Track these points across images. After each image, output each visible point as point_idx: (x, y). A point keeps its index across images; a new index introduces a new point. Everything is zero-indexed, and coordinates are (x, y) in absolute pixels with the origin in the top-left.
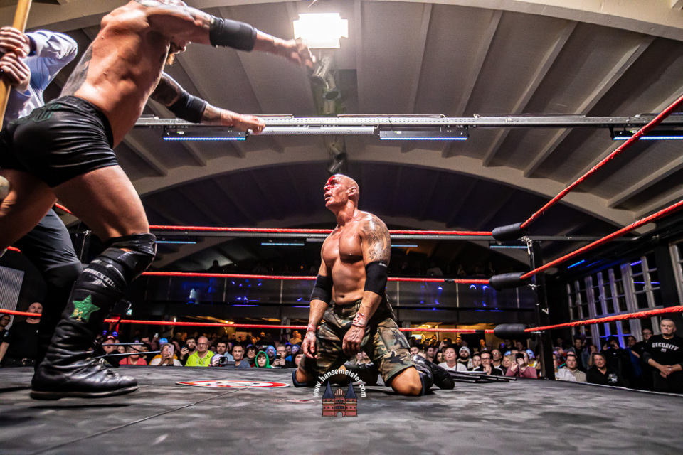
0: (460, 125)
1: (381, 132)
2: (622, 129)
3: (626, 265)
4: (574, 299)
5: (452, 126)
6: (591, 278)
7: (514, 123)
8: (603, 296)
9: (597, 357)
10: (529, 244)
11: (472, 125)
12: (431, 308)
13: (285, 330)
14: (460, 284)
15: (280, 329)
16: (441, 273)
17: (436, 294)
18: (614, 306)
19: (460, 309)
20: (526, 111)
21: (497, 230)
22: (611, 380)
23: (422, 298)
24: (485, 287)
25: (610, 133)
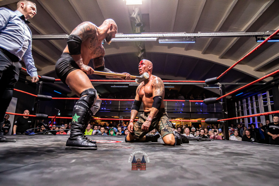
0: (192, 37)
1: (159, 40)
2: (261, 37)
3: (260, 94)
4: (238, 108)
5: (189, 37)
6: (245, 100)
7: (215, 35)
8: (250, 107)
9: (247, 131)
10: (220, 86)
11: (197, 37)
12: (180, 112)
13: (121, 121)
14: (191, 102)
15: (119, 120)
16: (184, 98)
17: (182, 107)
18: (254, 111)
19: (191, 112)
20: (220, 30)
21: (207, 80)
22: (252, 140)
23: (176, 108)
24: (201, 104)
25: (255, 39)
